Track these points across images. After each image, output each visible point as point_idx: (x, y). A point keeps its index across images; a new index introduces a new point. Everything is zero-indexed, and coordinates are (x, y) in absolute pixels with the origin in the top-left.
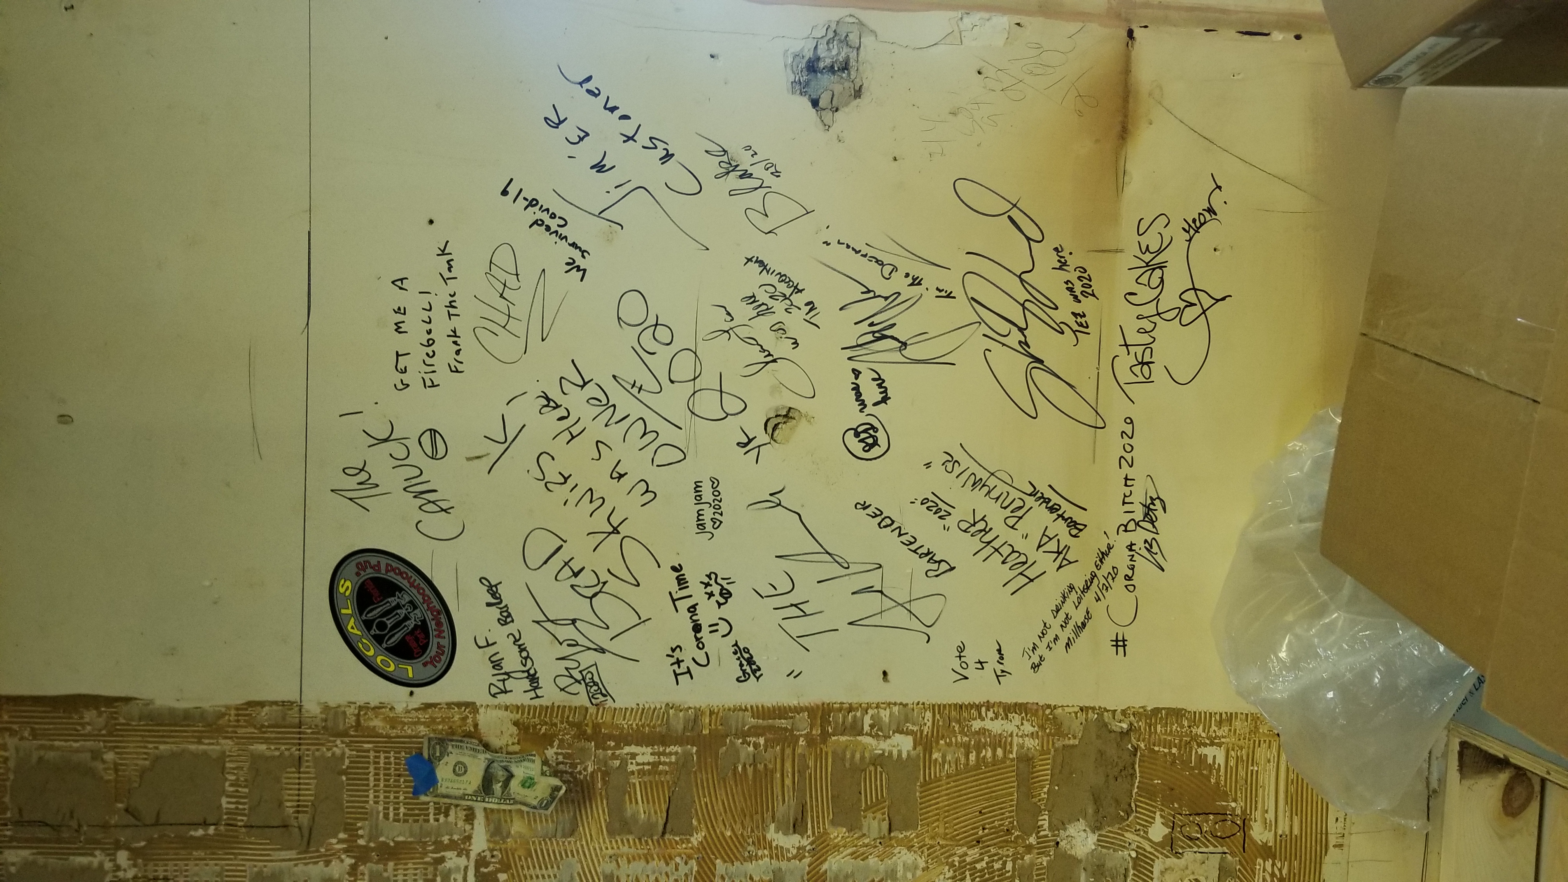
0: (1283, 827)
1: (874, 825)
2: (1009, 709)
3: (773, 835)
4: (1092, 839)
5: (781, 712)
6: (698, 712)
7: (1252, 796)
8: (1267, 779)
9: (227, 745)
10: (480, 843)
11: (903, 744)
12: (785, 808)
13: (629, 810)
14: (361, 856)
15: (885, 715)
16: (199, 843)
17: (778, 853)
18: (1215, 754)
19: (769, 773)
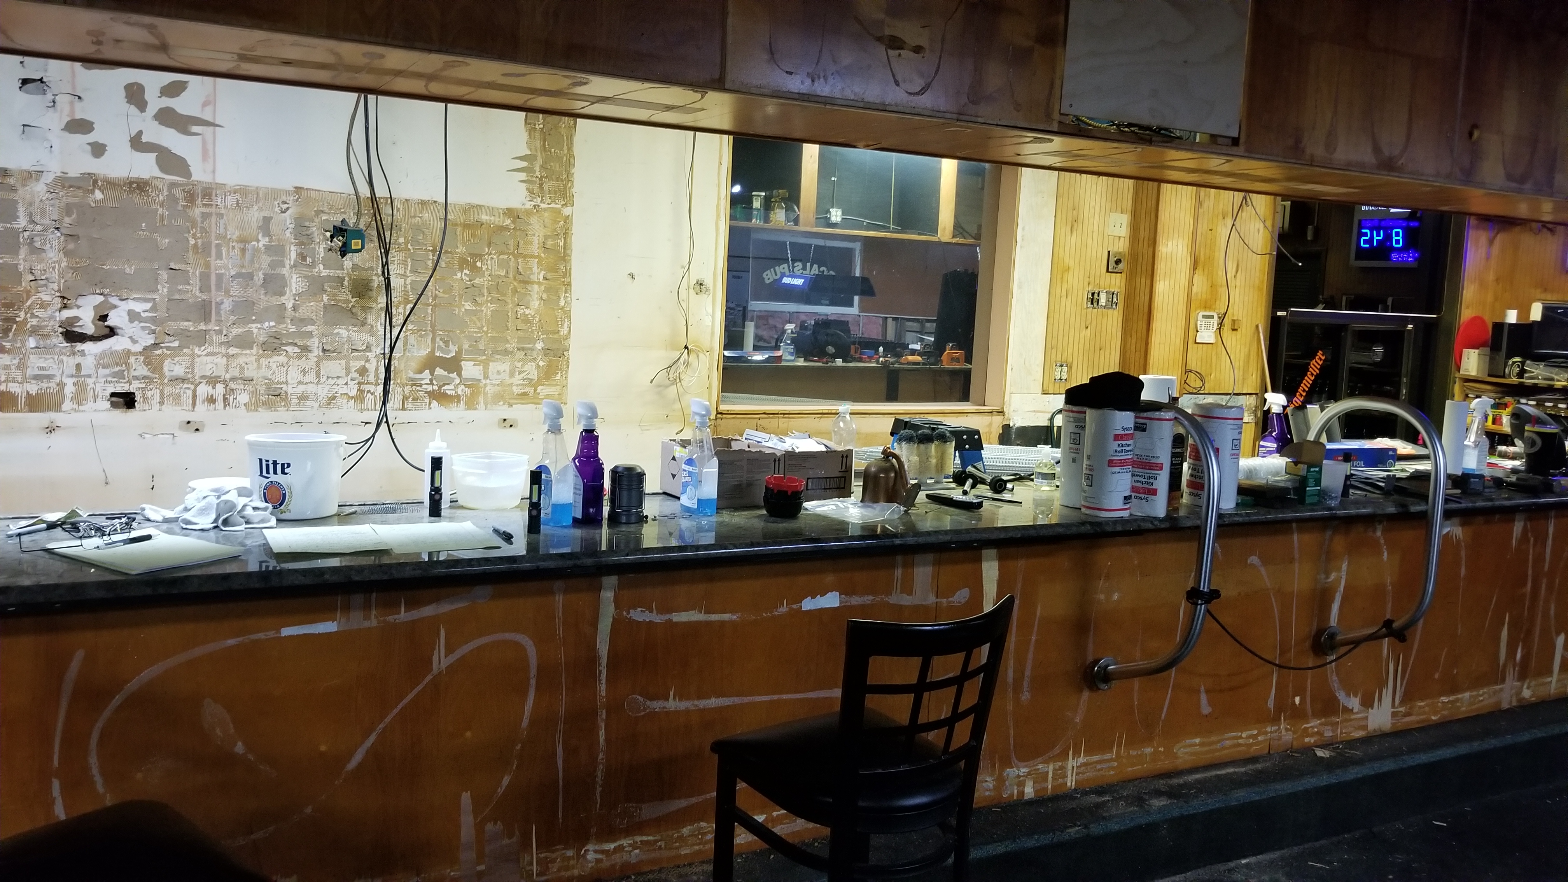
0: (541, 394)
1: (545, 296)
2: (570, 328)
3: (543, 272)
4: (540, 348)
5: (570, 275)
6: (570, 256)
7: (548, 386)
8: (553, 389)
9: (566, 152)
10: (543, 206)
11: (562, 303)
12: (549, 276)
13: (550, 240)
14: (540, 179)
15: (569, 299)
16: (544, 144)
17: (538, 274)
18: (558, 376)
19: (557, 272)
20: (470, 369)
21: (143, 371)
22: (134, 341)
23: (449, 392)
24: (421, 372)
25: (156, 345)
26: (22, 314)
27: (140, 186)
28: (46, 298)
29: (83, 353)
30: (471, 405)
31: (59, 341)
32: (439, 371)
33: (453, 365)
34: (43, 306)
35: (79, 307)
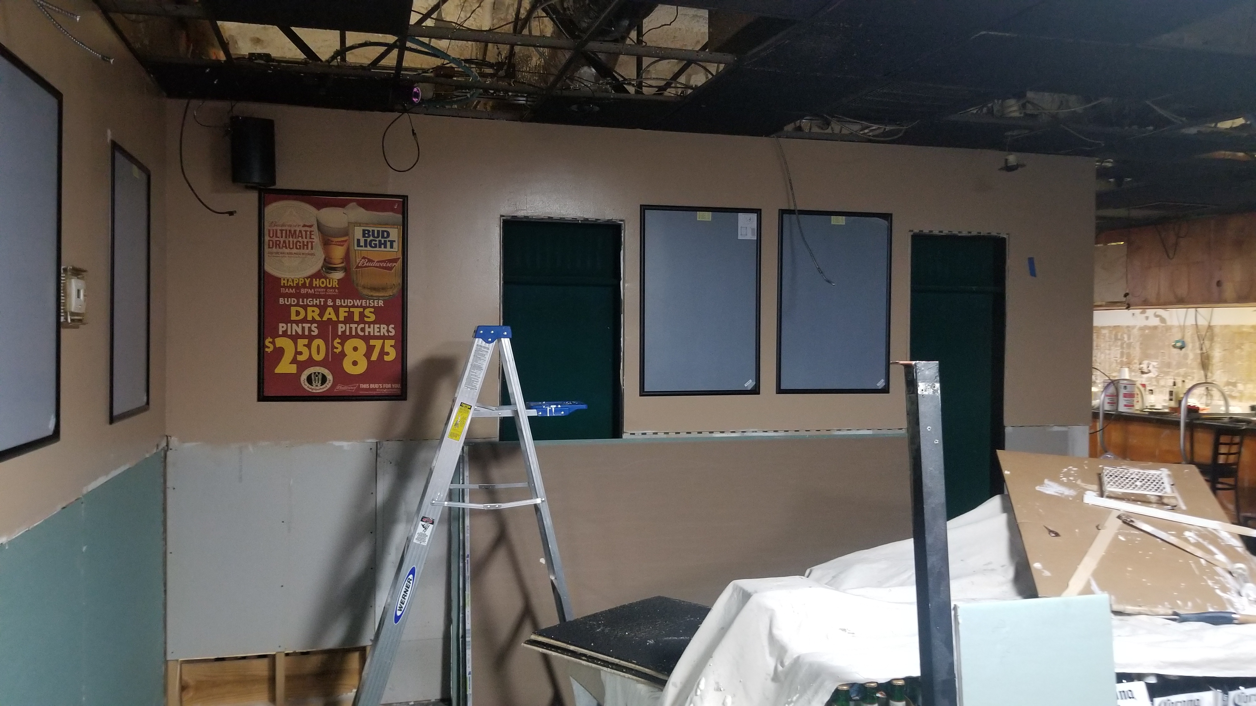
20: (1240, 387)
21: (1155, 383)
22: (1154, 374)
23: (1233, 395)
24: (1224, 387)
25: (1158, 376)
26: (1131, 366)
27: (1155, 328)
28: (1136, 361)
29: (1142, 377)
30: (1241, 401)
31: (1139, 373)
32: (1230, 387)
33: (1234, 384)
34: (1135, 363)
35: (1143, 364)
